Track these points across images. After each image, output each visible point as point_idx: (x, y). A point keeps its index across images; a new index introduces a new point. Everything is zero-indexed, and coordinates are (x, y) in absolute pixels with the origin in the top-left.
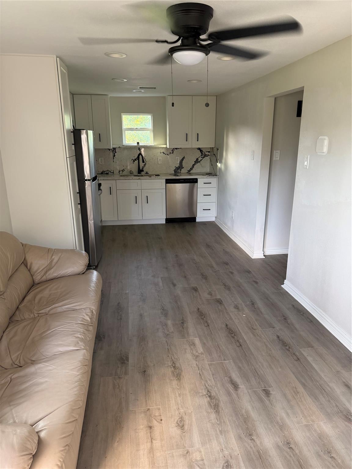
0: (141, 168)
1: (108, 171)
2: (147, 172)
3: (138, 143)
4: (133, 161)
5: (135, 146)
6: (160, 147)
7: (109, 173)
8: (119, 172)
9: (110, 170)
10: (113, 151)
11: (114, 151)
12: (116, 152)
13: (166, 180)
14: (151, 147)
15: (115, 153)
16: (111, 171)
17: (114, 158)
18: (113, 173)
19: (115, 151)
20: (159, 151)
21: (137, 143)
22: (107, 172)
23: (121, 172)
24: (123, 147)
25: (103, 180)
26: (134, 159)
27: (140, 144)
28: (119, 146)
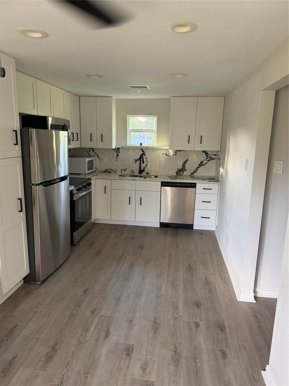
0: (142, 168)
1: (111, 170)
2: (148, 173)
3: (141, 144)
4: (136, 161)
5: (139, 147)
6: (162, 148)
7: (112, 172)
8: (121, 171)
9: (113, 169)
10: (117, 151)
11: (118, 151)
12: (119, 152)
13: (162, 182)
14: (153, 148)
15: (118, 153)
16: (114, 170)
17: (117, 158)
18: (116, 171)
19: (119, 151)
20: (161, 152)
21: (140, 144)
22: (110, 171)
23: (123, 171)
24: (126, 147)
25: (99, 179)
26: (136, 159)
27: (143, 145)
28: (123, 146)
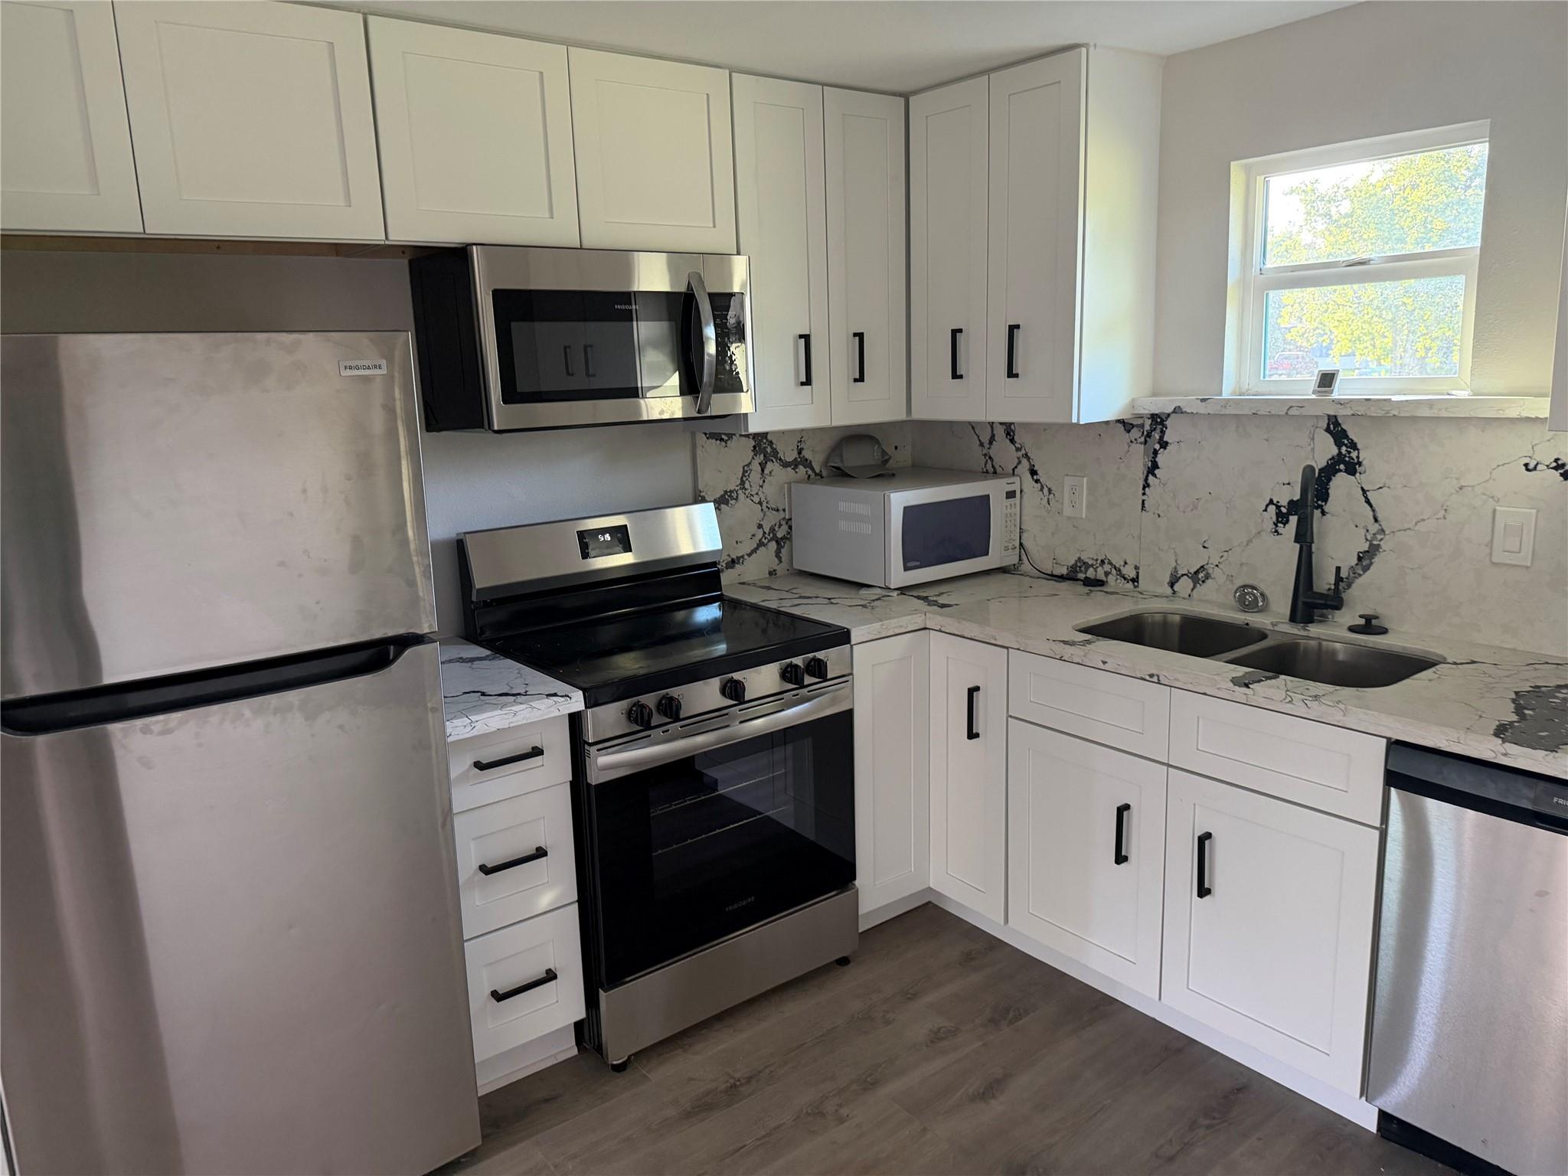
0: (1324, 581)
1: (1107, 567)
2: (1368, 619)
3: (1327, 380)
4: (1279, 514)
5: (1301, 404)
6: (1513, 413)
7: (1111, 579)
8: (1172, 585)
9: (1119, 563)
10: (1149, 435)
11: (1156, 435)
12: (1164, 445)
13: (1395, 746)
14: (1425, 412)
15: (1156, 452)
16: (1125, 571)
17: (1146, 485)
18: (1135, 580)
19: (1163, 432)
20: (1517, 447)
21: (1314, 379)
22: (1101, 575)
23: (1183, 585)
24: (1202, 409)
25: (940, 631)
26: (1284, 502)
27: (1339, 392)
28: (1179, 401)
